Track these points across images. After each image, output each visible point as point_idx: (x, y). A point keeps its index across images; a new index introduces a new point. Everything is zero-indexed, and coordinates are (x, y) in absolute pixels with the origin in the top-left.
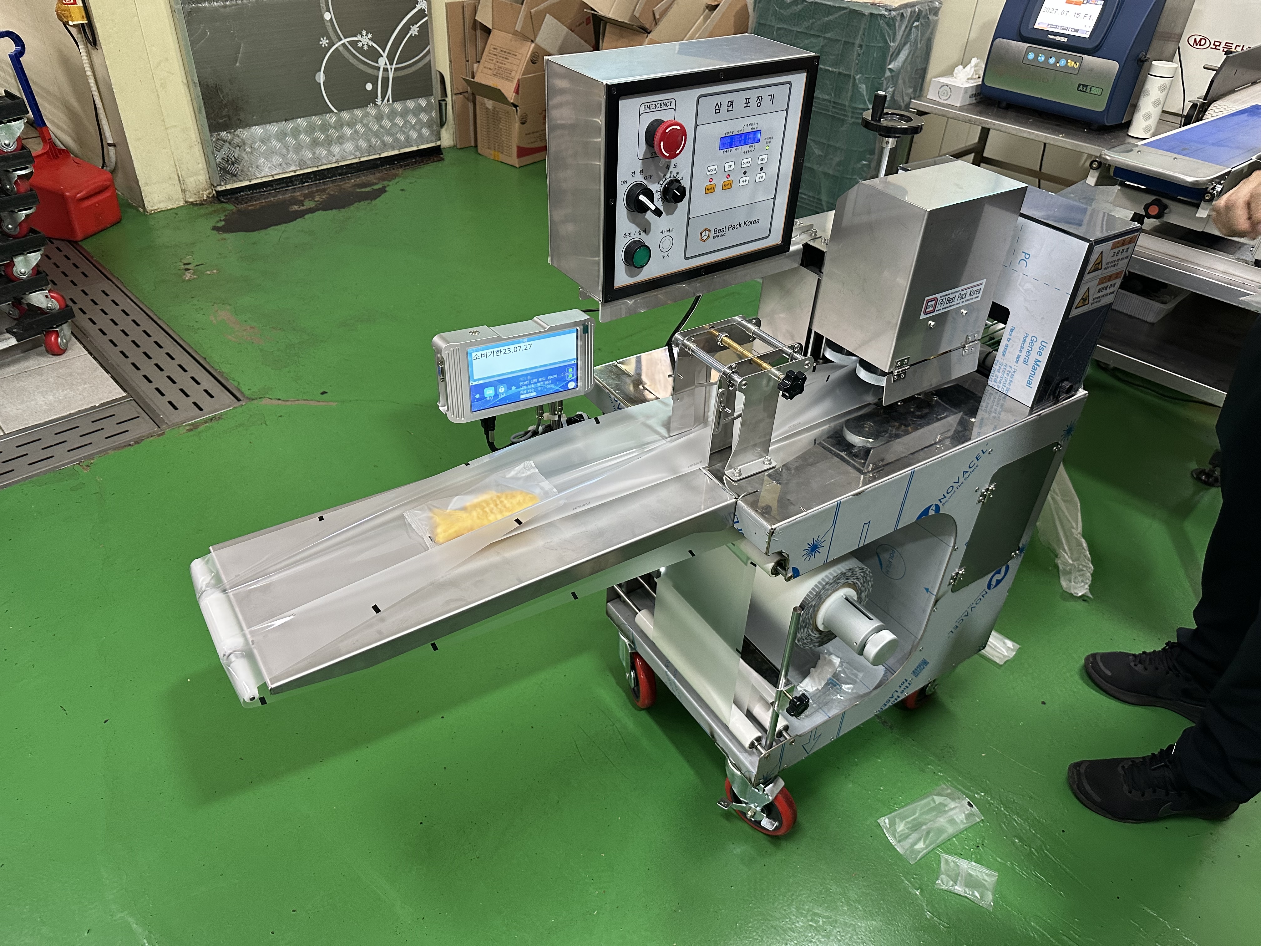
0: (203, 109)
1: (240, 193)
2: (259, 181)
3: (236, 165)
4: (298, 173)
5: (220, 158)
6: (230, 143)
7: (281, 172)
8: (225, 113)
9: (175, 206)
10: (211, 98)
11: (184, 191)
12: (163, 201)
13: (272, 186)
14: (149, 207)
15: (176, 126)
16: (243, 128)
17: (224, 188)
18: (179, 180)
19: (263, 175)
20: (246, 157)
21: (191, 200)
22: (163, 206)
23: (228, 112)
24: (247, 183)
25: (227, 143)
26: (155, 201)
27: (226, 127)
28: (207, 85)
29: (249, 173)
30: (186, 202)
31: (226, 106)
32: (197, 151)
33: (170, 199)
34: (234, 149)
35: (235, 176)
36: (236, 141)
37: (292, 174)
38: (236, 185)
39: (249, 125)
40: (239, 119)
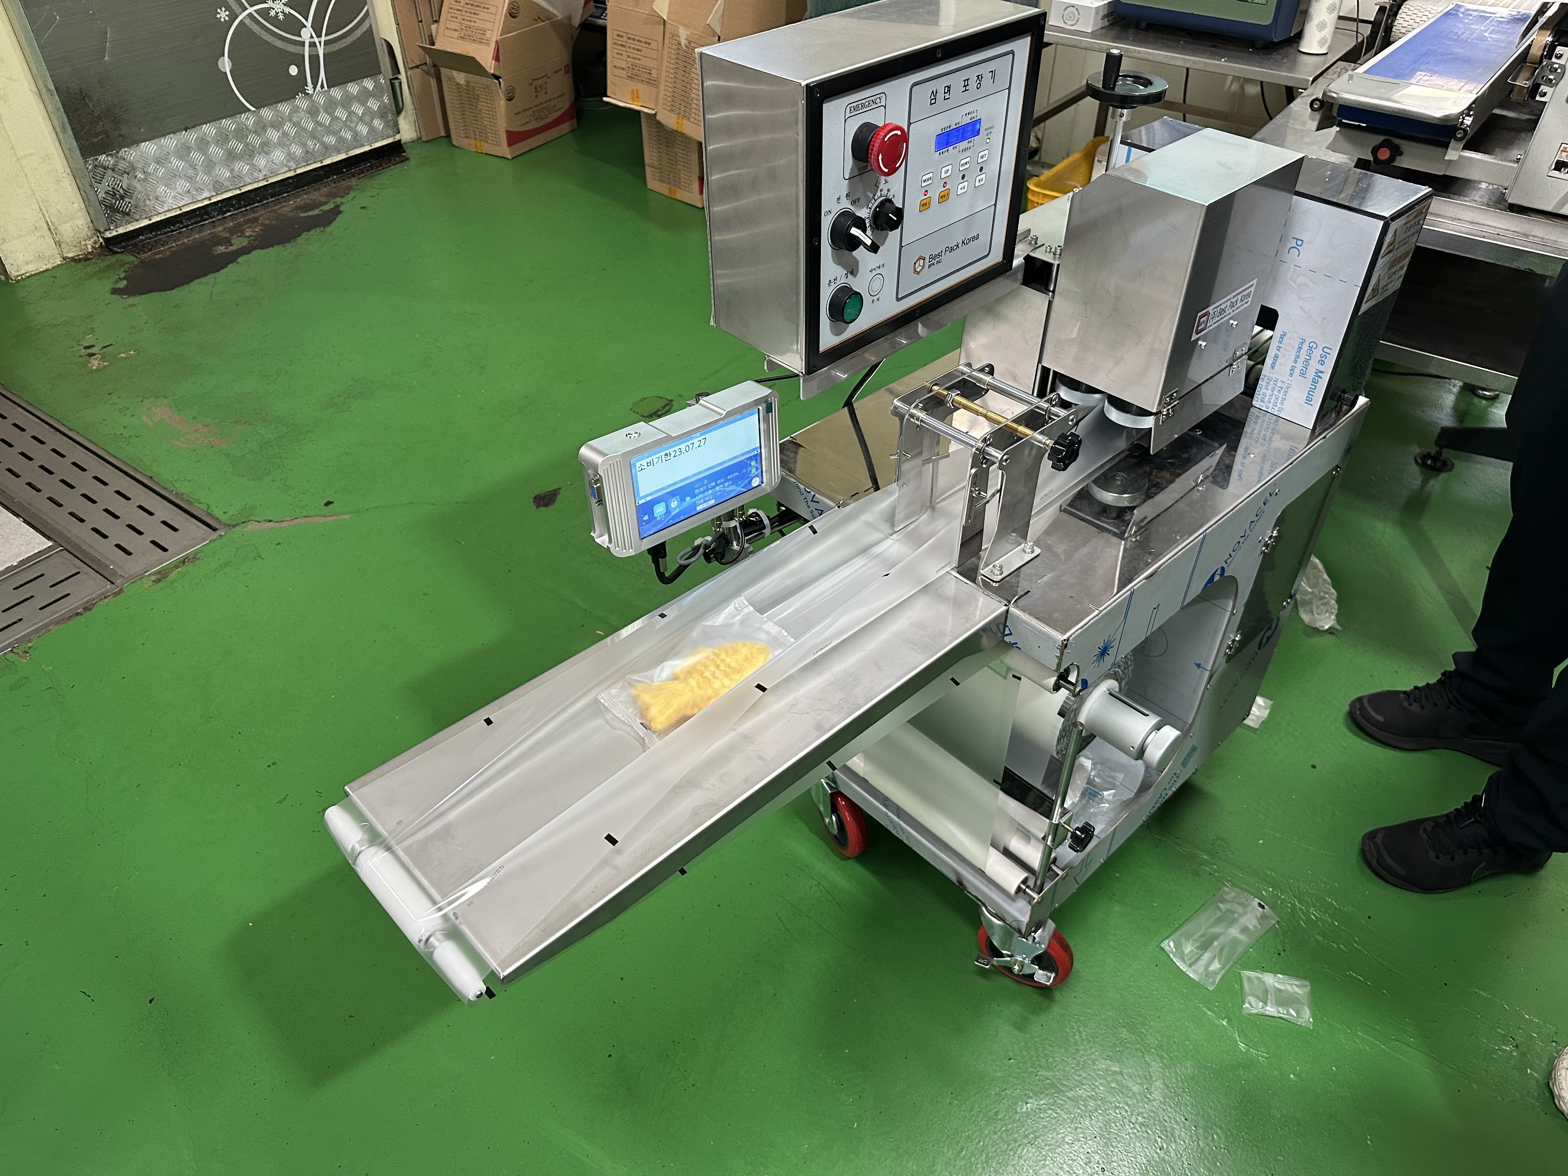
0: (68, 126)
1: (138, 237)
2: (163, 217)
3: (127, 200)
4: (214, 200)
5: (103, 192)
6: (113, 170)
7: (189, 202)
8: (99, 128)
9: (50, 266)
10: (77, 110)
11: (58, 244)
12: (31, 261)
13: (181, 222)
14: (13, 271)
15: (31, 154)
16: (129, 146)
17: (115, 233)
18: (49, 229)
19: (166, 208)
20: (138, 186)
21: (71, 255)
22: (32, 268)
23: (103, 126)
24: (145, 223)
25: (110, 170)
26: (20, 263)
27: (105, 147)
28: (68, 92)
29: (146, 209)
30: (64, 258)
31: (99, 118)
32: (68, 185)
33: (40, 257)
34: (120, 178)
35: (128, 214)
36: (122, 165)
37: (207, 202)
38: (131, 228)
39: (136, 142)
40: (120, 135)
